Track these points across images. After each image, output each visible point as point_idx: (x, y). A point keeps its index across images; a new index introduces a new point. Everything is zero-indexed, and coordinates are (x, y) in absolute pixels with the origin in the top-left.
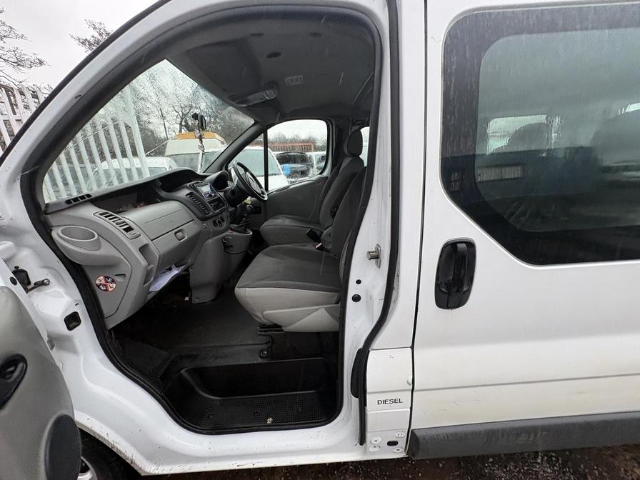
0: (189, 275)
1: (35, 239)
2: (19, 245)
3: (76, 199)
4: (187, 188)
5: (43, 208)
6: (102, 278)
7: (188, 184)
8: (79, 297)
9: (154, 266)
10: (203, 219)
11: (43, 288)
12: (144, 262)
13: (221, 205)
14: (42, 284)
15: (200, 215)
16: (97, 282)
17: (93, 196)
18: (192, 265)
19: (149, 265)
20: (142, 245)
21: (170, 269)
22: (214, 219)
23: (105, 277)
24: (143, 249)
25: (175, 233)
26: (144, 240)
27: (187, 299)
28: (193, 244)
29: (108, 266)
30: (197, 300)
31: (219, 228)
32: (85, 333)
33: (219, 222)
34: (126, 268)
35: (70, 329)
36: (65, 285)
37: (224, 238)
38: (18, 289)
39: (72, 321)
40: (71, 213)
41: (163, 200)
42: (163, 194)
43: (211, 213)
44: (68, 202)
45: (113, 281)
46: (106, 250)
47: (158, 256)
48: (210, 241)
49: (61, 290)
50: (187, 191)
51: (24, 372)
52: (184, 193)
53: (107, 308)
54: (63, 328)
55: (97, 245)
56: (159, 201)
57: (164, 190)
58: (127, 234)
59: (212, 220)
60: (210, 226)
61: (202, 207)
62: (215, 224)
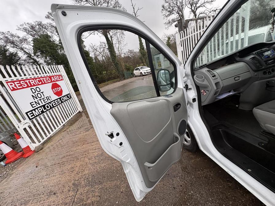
0: (240, 96)
1: (191, 77)
2: (188, 79)
3: (202, 66)
4: (253, 54)
5: (194, 69)
7: (254, 53)
8: (197, 94)
9: (219, 90)
10: (255, 71)
11: (190, 90)
12: (215, 88)
14: (190, 89)
15: (254, 68)
16: (202, 91)
17: (207, 65)
18: (243, 92)
19: (217, 89)
20: (217, 82)
21: (230, 92)
23: (204, 90)
24: (217, 84)
25: (235, 78)
26: (219, 80)
27: (237, 106)
28: (245, 83)
29: (205, 87)
30: (241, 108)
31: (267, 75)
32: (196, 104)
33: (269, 72)
34: (210, 89)
35: (193, 102)
37: (268, 82)
38: (185, 90)
39: (194, 100)
40: (200, 70)
41: (237, 62)
42: (238, 59)
43: (263, 67)
44: (200, 67)
45: (205, 92)
46: (206, 83)
47: (222, 87)
48: (257, 82)
49: (194, 91)
50: (252, 56)
51: (180, 107)
52: (248, 58)
53: (202, 100)
54: (191, 101)
55: (203, 81)
56: (235, 62)
57: (239, 57)
58: (213, 78)
59: (264, 71)
60: (260, 74)
61: (258, 64)
62: (265, 73)
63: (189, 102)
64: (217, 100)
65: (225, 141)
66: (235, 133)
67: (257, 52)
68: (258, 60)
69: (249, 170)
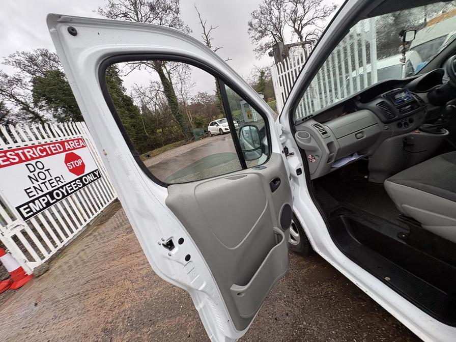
0: (368, 161)
1: (291, 135)
2: (287, 138)
3: (306, 118)
4: (381, 98)
5: (294, 123)
6: (310, 156)
7: (382, 95)
8: (302, 162)
9: (334, 154)
10: (386, 123)
11: (292, 155)
12: (328, 151)
13: (416, 107)
14: (292, 154)
15: (384, 119)
17: (313, 115)
18: (371, 155)
19: (331, 153)
20: (330, 141)
21: (352, 156)
22: (400, 121)
23: (312, 156)
24: (330, 145)
25: (356, 135)
26: (332, 139)
27: (366, 177)
29: (313, 150)
30: (372, 180)
31: (403, 129)
32: (302, 178)
33: (406, 124)
34: (320, 152)
35: (298, 175)
36: (298, 156)
37: (406, 138)
38: (284, 155)
39: (299, 171)
40: (303, 125)
41: (359, 109)
42: (359, 105)
43: (397, 117)
44: (303, 120)
45: (314, 158)
46: (313, 144)
47: (337, 149)
48: (389, 139)
49: (297, 158)
50: (379, 101)
51: (279, 184)
52: (374, 104)
53: (311, 171)
54: (295, 173)
55: (309, 141)
56: (356, 110)
57: (361, 102)
58: (323, 136)
59: (397, 122)
60: (393, 127)
61: (389, 113)
62: (399, 125)
63: (291, 176)
64: (333, 170)
65: (350, 234)
66: (364, 220)
67: (386, 94)
68: (387, 106)
69: (387, 279)
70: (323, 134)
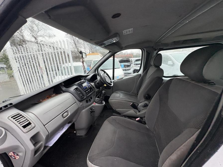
6: (12, 153)
7: (76, 83)
9: (43, 142)
10: (80, 101)
15: (80, 99)
16: (10, 154)
17: (14, 104)
18: (76, 121)
19: (36, 146)
22: (87, 99)
25: (62, 115)
26: (38, 128)
27: (75, 132)
30: (79, 135)
31: (89, 103)
33: (90, 100)
37: (91, 109)
41: (64, 92)
42: (64, 89)
43: (85, 97)
45: (18, 155)
48: (84, 110)
50: (75, 87)
52: (73, 88)
56: (62, 92)
57: (65, 87)
58: (25, 130)
59: (86, 100)
60: (84, 102)
61: (81, 95)
62: (87, 102)
67: (78, 83)
68: (80, 91)
70: (24, 127)
